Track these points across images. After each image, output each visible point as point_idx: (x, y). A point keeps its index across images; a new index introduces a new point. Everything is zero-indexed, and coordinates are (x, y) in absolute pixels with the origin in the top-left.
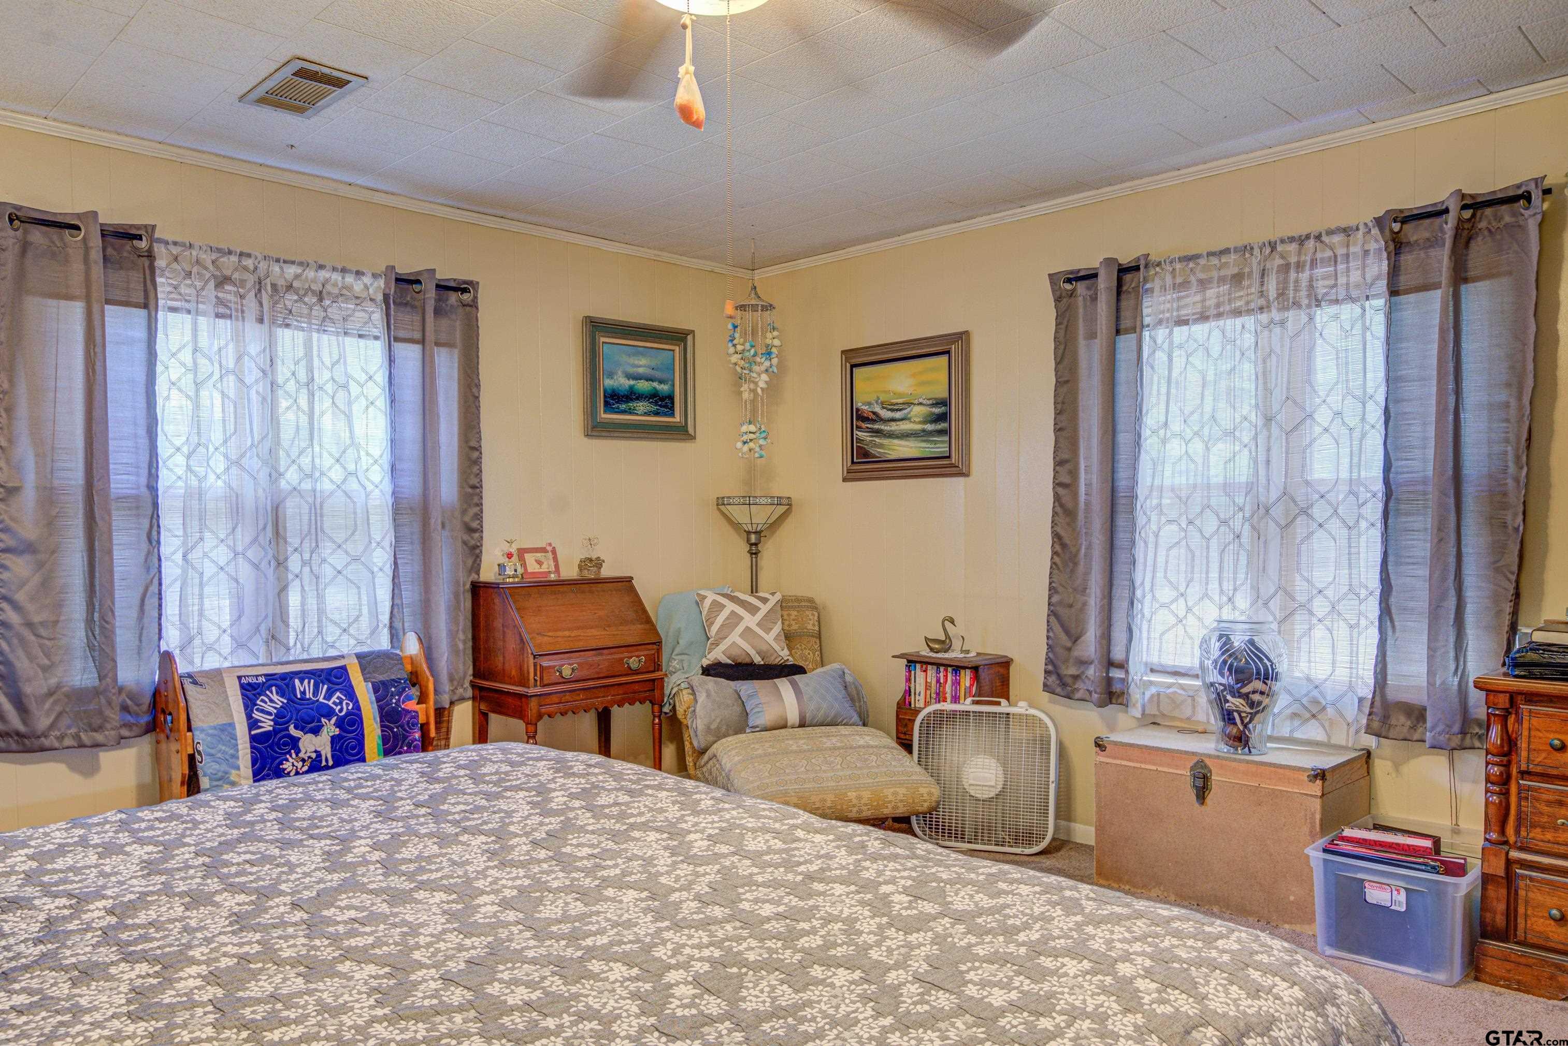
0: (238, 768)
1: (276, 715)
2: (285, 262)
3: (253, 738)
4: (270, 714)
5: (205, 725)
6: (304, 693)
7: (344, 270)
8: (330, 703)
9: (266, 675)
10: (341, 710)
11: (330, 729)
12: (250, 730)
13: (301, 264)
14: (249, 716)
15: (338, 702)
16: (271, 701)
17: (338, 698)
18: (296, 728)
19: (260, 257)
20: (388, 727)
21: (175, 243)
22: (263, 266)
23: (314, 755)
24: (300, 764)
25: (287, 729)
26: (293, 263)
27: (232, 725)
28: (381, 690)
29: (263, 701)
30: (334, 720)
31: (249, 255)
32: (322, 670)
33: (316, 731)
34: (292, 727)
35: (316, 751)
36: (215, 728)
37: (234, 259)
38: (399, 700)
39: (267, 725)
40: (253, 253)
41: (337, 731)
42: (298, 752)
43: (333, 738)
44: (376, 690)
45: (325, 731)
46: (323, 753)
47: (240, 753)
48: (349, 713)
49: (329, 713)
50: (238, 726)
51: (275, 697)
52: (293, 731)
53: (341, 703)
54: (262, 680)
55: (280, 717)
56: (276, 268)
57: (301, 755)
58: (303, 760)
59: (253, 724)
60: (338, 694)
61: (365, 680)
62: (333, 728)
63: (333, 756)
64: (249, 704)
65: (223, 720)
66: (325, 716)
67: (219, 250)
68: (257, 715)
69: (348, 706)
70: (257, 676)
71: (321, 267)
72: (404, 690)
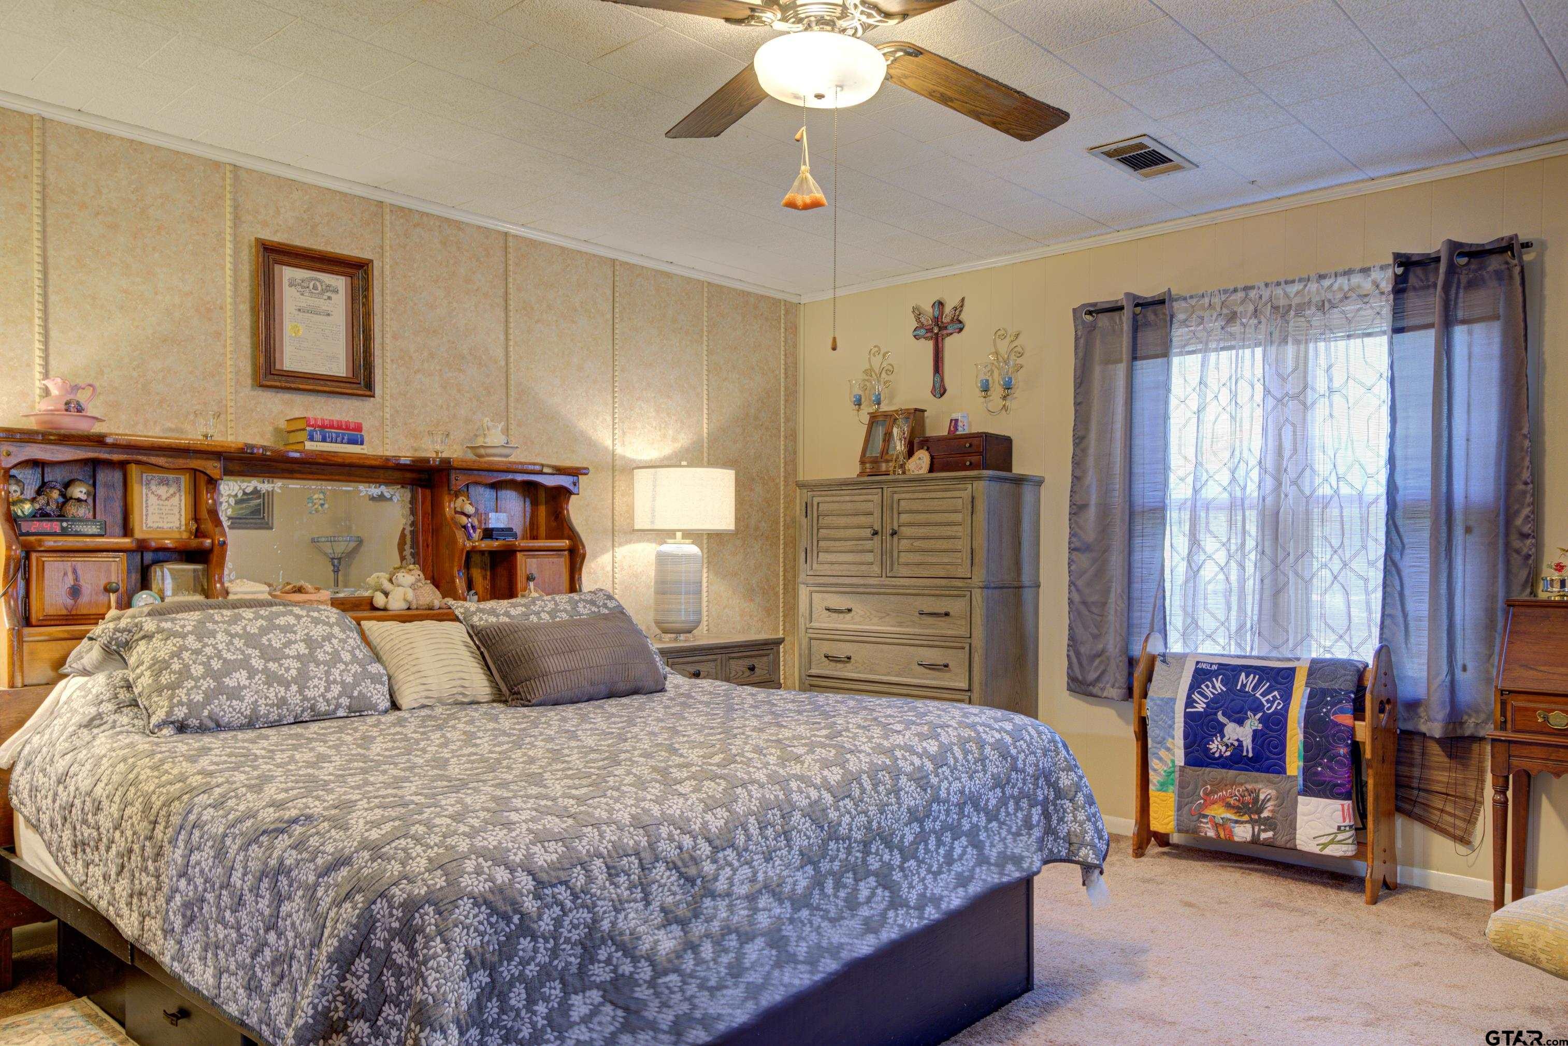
0: (1173, 738)
1: (1212, 700)
2: (1286, 282)
3: (1187, 715)
4: (1206, 697)
5: (1155, 696)
6: (1244, 686)
7: (1348, 273)
8: (1263, 700)
9: (1220, 664)
10: (1269, 708)
11: (1253, 723)
12: (1186, 707)
13: (1300, 280)
14: (1189, 697)
15: (1270, 702)
16: (1214, 687)
17: (1274, 697)
18: (1224, 714)
19: (1262, 286)
20: (1311, 735)
21: (1191, 297)
22: (1266, 294)
23: (1236, 743)
24: (1223, 749)
25: (1216, 714)
26: (1293, 282)
27: (1173, 700)
28: (1316, 698)
29: (1207, 686)
30: (1260, 715)
31: (1252, 288)
32: (1272, 669)
33: (1240, 722)
34: (1220, 713)
35: (1238, 740)
36: (1162, 699)
37: (1241, 295)
38: (1329, 711)
39: (1200, 707)
40: (1256, 284)
41: (1260, 727)
42: (1223, 736)
43: (1255, 732)
44: (1311, 696)
45: (1248, 723)
46: (1245, 744)
47: (1176, 726)
48: (1276, 712)
49: (1257, 707)
50: (1178, 702)
51: (1218, 685)
52: (1220, 717)
53: (1273, 702)
54: (1215, 667)
55: (1214, 704)
56: (1279, 291)
57: (1225, 739)
58: (1227, 746)
59: (1190, 702)
60: (1276, 693)
61: (1307, 684)
62: (1256, 723)
63: (1253, 749)
64: (1195, 686)
65: (1168, 695)
66: (1251, 710)
67: (1225, 291)
68: (1196, 696)
69: (1278, 705)
70: (1212, 664)
71: (1322, 277)
72: (1340, 702)
